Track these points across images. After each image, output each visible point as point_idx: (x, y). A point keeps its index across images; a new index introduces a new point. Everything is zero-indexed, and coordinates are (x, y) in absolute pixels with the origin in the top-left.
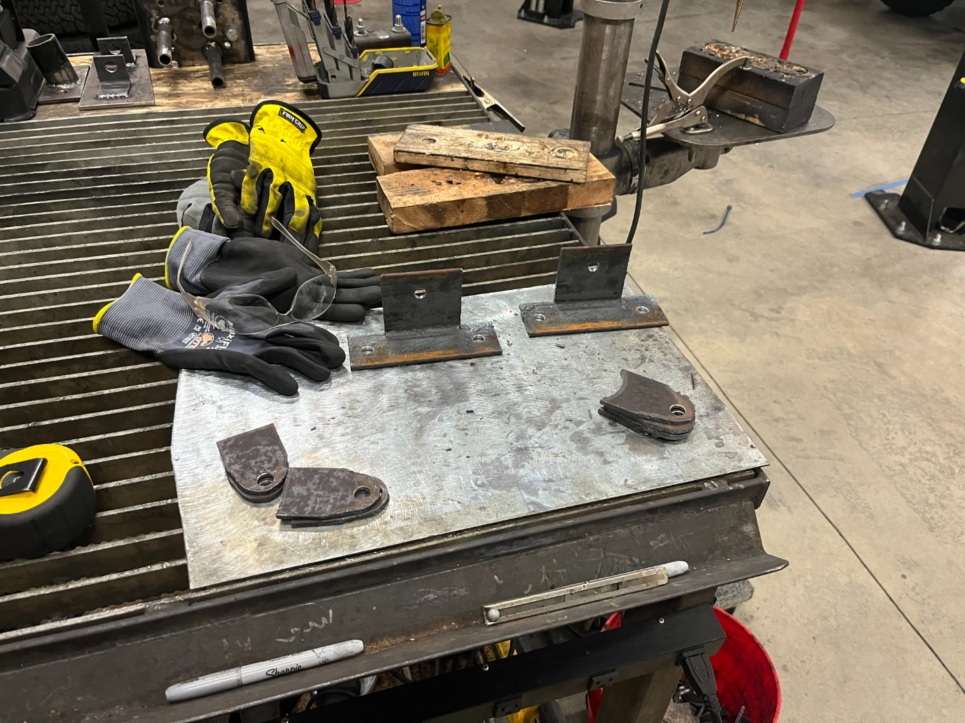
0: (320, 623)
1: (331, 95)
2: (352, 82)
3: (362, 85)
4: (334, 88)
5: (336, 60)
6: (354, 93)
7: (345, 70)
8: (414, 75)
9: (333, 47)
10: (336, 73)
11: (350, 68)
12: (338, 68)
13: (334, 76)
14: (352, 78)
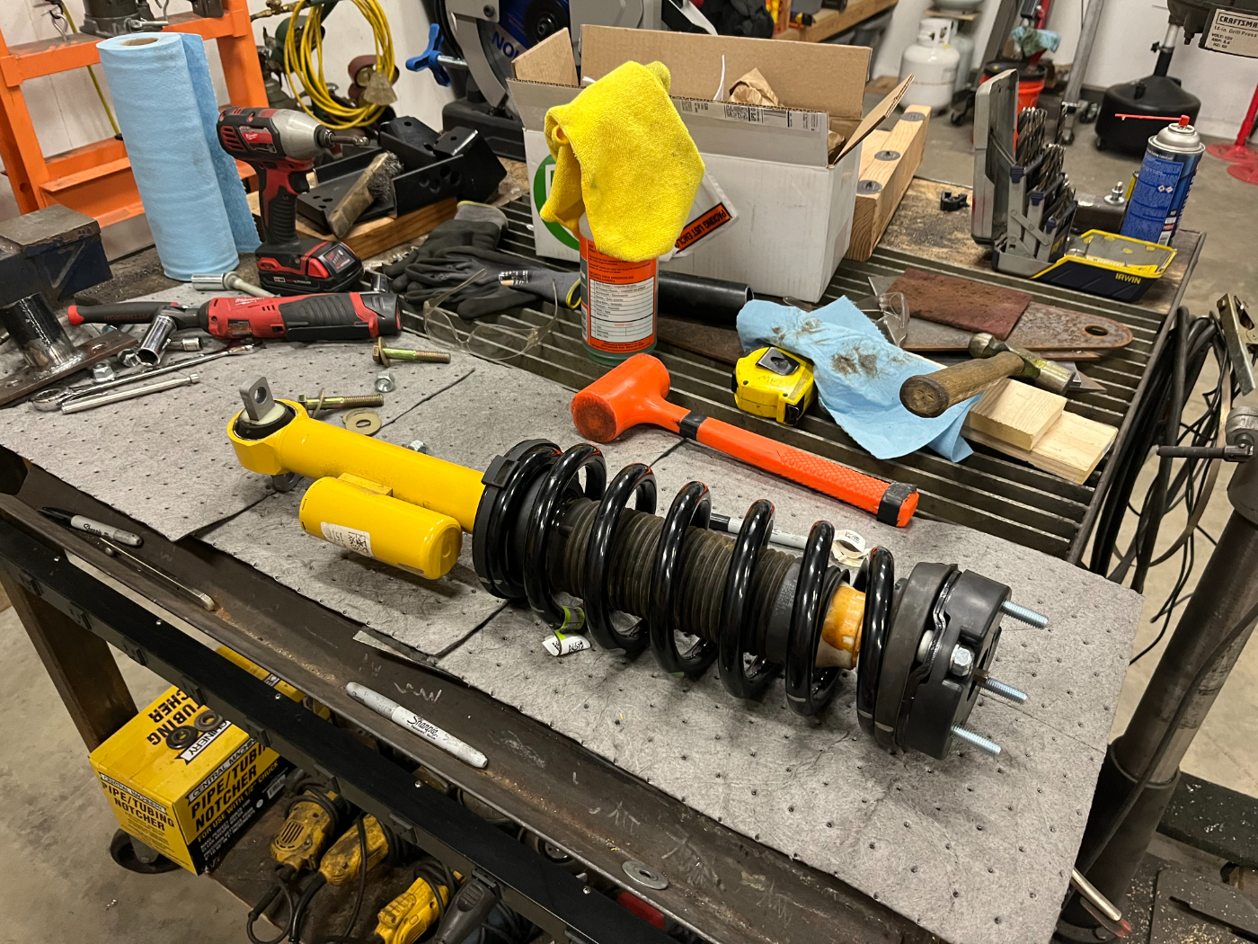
0: (428, 695)
1: (1001, 266)
2: (1033, 259)
3: (1043, 267)
4: (1006, 261)
5: (1023, 229)
6: (1028, 273)
7: (1030, 243)
8: (1118, 277)
9: (1025, 214)
10: (1018, 243)
11: (1038, 243)
12: (1022, 239)
13: (1013, 246)
14: (1035, 256)
